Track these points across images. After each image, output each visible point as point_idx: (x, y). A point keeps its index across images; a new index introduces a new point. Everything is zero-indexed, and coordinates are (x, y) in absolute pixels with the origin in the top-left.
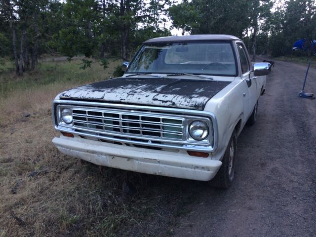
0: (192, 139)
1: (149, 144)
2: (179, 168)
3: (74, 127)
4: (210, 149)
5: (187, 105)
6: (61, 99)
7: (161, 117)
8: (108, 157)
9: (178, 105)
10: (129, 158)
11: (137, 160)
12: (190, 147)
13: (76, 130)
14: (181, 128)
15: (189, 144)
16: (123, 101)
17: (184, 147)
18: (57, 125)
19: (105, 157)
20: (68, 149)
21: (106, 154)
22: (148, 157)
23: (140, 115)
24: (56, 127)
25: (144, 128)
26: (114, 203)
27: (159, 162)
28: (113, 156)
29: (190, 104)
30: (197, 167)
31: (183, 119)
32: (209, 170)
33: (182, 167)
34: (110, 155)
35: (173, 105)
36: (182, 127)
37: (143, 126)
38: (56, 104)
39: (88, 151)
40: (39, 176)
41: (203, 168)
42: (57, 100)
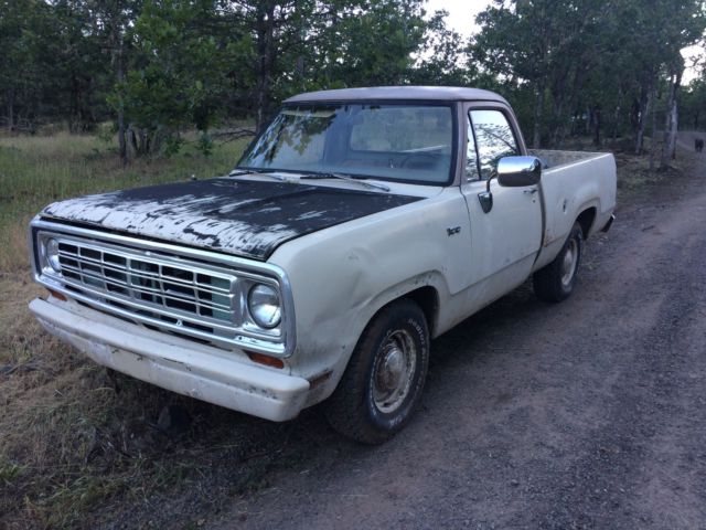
0: (256, 326)
1: (178, 327)
2: (224, 386)
3: (63, 280)
4: (279, 349)
5: (238, 248)
6: (43, 219)
7: (196, 271)
8: (109, 348)
9: (223, 248)
10: (142, 356)
11: (154, 360)
12: (246, 342)
13: (68, 287)
14: (228, 298)
15: (245, 335)
16: (131, 230)
17: (236, 341)
18: (40, 272)
19: (103, 347)
20: (51, 326)
21: (106, 343)
22: (171, 357)
23: (161, 262)
24: (37, 276)
25: (168, 292)
26: (118, 448)
27: (189, 369)
28: (117, 348)
29: (245, 246)
30: (253, 388)
31: (233, 279)
32: (274, 398)
33: (228, 384)
34: (112, 345)
35: (215, 246)
36: (231, 296)
37: (167, 286)
38: (35, 229)
39: (77, 332)
40: (11, 376)
41: (264, 391)
42: (37, 221)
